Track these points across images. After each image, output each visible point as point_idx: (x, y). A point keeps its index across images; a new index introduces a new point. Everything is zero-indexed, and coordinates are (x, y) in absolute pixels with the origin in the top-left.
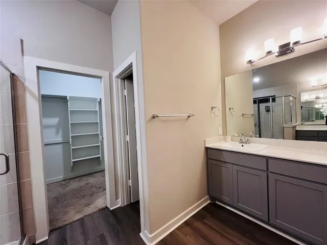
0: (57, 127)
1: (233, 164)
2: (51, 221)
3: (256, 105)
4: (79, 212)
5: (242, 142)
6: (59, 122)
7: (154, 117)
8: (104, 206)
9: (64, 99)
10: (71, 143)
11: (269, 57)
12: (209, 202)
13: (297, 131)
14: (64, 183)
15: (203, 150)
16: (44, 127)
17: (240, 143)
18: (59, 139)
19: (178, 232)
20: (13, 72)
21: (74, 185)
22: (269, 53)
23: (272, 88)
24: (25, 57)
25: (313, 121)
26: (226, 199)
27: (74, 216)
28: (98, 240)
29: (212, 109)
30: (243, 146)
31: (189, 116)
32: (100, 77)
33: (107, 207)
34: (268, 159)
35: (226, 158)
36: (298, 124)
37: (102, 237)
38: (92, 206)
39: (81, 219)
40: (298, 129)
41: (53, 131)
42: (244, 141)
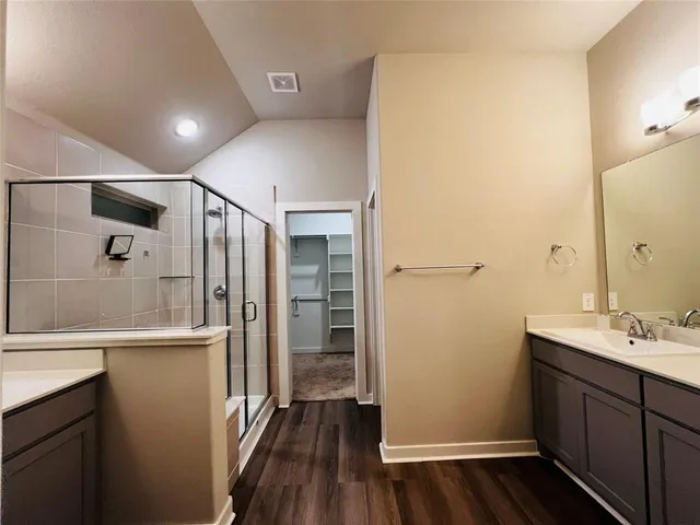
0: (317, 277)
1: (577, 378)
2: (295, 392)
4: (323, 393)
5: (635, 335)
6: (319, 271)
7: (398, 270)
8: (352, 396)
9: (322, 240)
10: (329, 300)
12: (537, 454)
14: (320, 356)
16: (291, 278)
17: (630, 335)
18: (318, 295)
19: (436, 466)
20: (267, 221)
21: (330, 362)
22: (694, 103)
24: (277, 204)
26: (566, 455)
27: (316, 395)
28: (331, 428)
29: (553, 250)
30: (632, 343)
31: (478, 268)
32: (350, 211)
33: (355, 399)
34: (643, 375)
37: (336, 427)
38: (340, 392)
39: (323, 402)
41: (312, 282)
42: (640, 332)
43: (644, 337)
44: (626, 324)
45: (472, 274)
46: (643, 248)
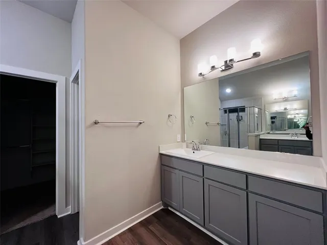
1: (180, 170)
3: (226, 114)
5: (194, 149)
7: (96, 123)
11: (215, 71)
12: (162, 207)
13: (260, 139)
15: (157, 155)
17: (193, 150)
22: (213, 68)
23: (241, 100)
25: (285, 130)
26: (174, 204)
29: (169, 116)
30: (194, 152)
31: (141, 123)
33: (55, 215)
35: (175, 164)
36: (263, 132)
40: (262, 137)
42: (196, 148)
43: (197, 150)
44: (192, 145)
45: (138, 126)
46: (193, 118)
